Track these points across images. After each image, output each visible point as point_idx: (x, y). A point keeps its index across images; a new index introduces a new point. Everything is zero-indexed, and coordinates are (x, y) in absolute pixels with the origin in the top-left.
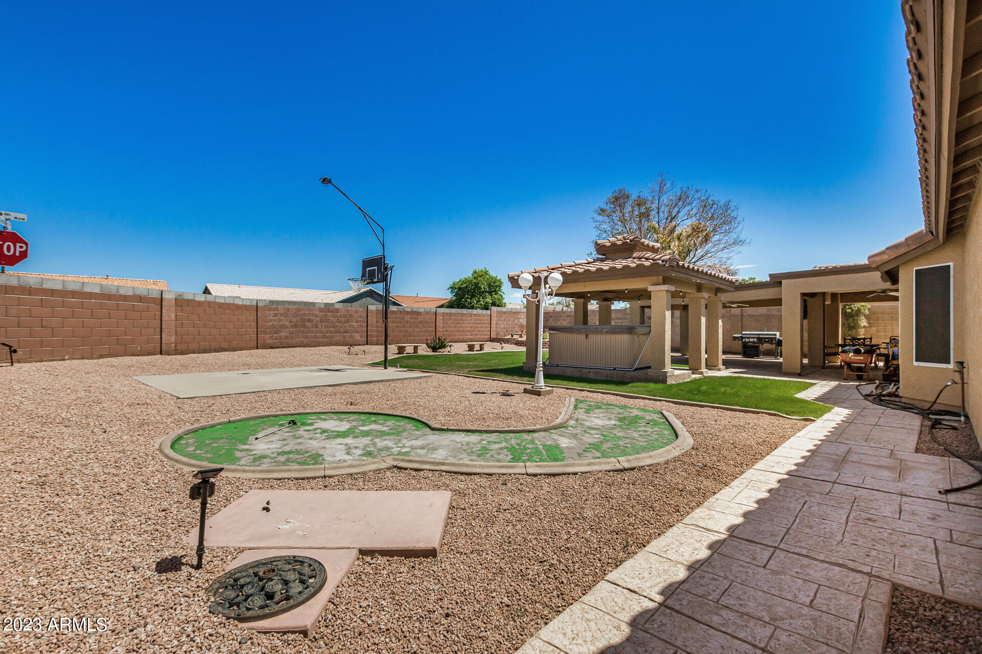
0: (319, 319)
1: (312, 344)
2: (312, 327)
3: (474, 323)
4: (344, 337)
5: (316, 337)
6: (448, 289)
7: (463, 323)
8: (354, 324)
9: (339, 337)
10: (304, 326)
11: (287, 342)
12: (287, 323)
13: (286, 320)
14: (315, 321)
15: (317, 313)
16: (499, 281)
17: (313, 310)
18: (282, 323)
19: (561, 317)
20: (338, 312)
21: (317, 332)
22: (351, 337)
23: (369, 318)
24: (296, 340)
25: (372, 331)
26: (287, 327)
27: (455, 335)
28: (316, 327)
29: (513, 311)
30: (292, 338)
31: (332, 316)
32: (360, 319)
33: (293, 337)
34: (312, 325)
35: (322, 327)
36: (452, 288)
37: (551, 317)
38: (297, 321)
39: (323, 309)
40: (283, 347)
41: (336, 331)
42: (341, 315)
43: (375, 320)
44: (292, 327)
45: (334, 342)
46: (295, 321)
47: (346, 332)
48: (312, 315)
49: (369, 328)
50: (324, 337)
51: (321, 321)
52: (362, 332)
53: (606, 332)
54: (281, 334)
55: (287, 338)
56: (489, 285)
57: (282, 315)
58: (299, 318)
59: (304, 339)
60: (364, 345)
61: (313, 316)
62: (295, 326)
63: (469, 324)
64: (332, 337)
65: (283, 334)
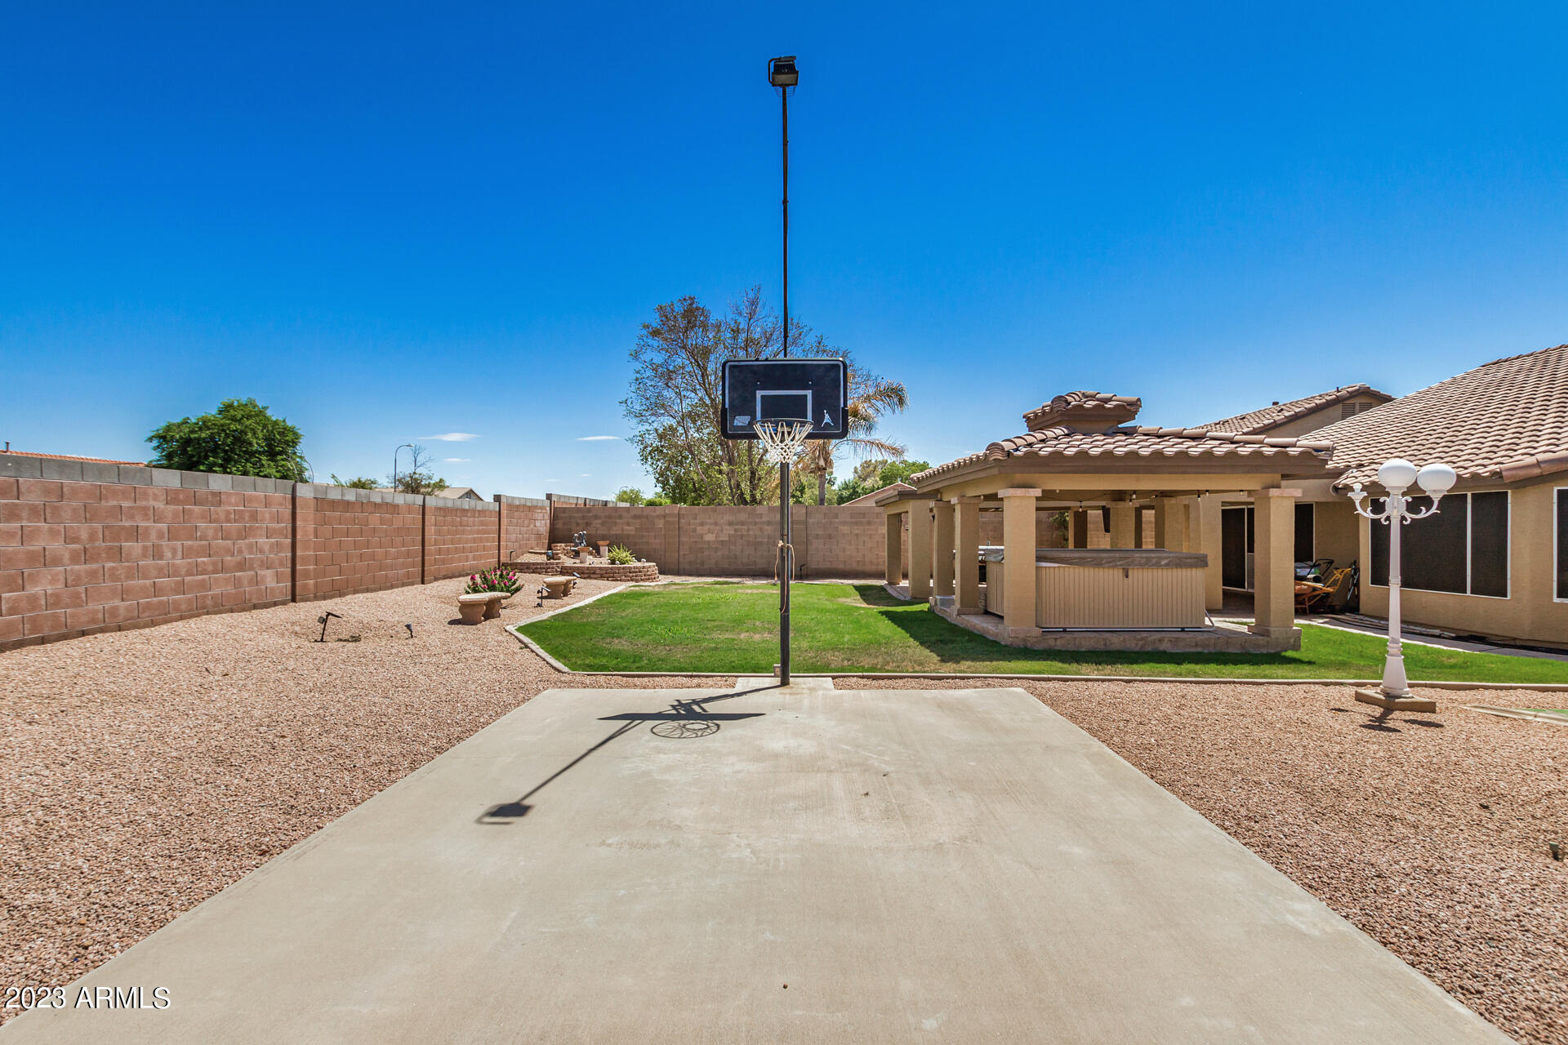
0: (163, 526)
1: (146, 617)
2: (144, 556)
3: (478, 532)
4: (237, 583)
5: (156, 590)
6: (150, 439)
7: (463, 532)
8: (262, 540)
9: (221, 587)
10: (118, 554)
11: (55, 617)
12: (56, 546)
13: (53, 533)
14: (153, 535)
15: (160, 505)
16: (293, 431)
17: (145, 495)
18: (36, 546)
19: (621, 517)
20: (220, 503)
21: (161, 572)
22: (256, 581)
23: (298, 523)
24: (91, 606)
25: (306, 560)
26: (57, 561)
27: (452, 560)
28: (157, 554)
29: (529, 504)
30: (76, 601)
31: (203, 517)
32: (275, 525)
33: (77, 596)
34: (145, 548)
35: (174, 557)
36: (164, 438)
37: (596, 517)
38: (92, 537)
39: (177, 491)
40: (43, 641)
41: (215, 564)
42: (228, 512)
43: (311, 528)
44: (75, 559)
45: (209, 602)
46: (84, 535)
47: (242, 566)
48: (144, 510)
49: (299, 553)
50: (181, 588)
51: (172, 535)
52: (281, 565)
53: (1167, 565)
54: (36, 590)
55: (55, 601)
56: (269, 440)
57: (35, 512)
58: (98, 526)
59: (117, 602)
60: (284, 603)
61: (146, 517)
62: (87, 555)
63: (471, 532)
64: (203, 585)
65: (43, 586)
